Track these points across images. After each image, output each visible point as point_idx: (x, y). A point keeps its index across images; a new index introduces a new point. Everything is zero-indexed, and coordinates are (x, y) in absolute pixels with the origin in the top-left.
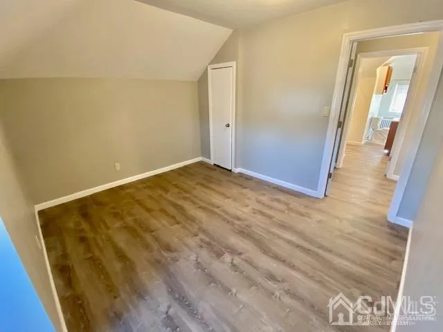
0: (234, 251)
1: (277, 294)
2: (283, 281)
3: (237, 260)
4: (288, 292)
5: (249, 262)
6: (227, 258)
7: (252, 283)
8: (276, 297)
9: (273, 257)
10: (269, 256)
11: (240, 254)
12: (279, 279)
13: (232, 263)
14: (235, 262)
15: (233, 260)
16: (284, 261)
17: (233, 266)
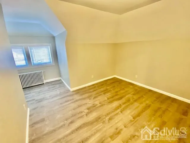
0: (88, 113)
1: (65, 122)
2: (69, 125)
3: (84, 113)
4: (64, 125)
5: (82, 117)
7: (73, 115)
8: (65, 121)
9: (81, 126)
12: (70, 124)
16: (77, 130)
17: (82, 112)
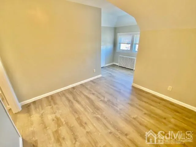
0: (103, 101)
1: (94, 91)
5: (99, 98)
6: (106, 100)
10: (91, 100)
11: (101, 100)
13: (104, 98)
14: (103, 98)
15: (104, 99)
17: (104, 97)
